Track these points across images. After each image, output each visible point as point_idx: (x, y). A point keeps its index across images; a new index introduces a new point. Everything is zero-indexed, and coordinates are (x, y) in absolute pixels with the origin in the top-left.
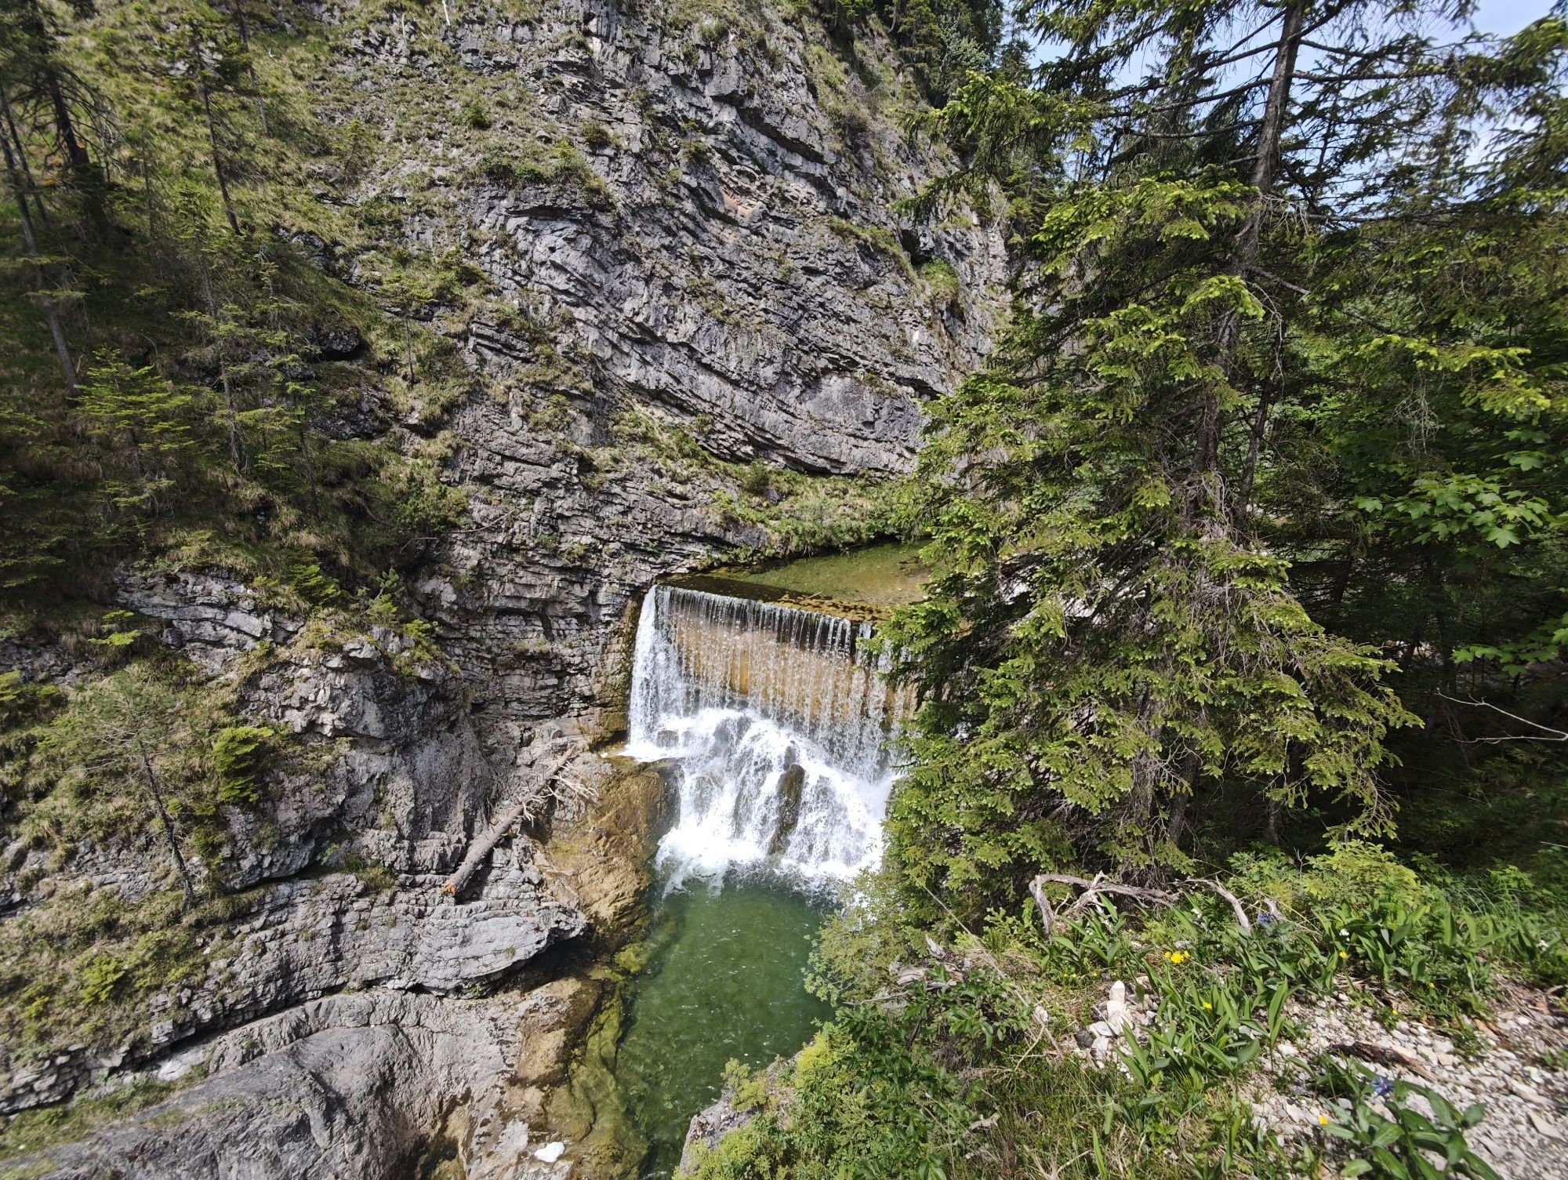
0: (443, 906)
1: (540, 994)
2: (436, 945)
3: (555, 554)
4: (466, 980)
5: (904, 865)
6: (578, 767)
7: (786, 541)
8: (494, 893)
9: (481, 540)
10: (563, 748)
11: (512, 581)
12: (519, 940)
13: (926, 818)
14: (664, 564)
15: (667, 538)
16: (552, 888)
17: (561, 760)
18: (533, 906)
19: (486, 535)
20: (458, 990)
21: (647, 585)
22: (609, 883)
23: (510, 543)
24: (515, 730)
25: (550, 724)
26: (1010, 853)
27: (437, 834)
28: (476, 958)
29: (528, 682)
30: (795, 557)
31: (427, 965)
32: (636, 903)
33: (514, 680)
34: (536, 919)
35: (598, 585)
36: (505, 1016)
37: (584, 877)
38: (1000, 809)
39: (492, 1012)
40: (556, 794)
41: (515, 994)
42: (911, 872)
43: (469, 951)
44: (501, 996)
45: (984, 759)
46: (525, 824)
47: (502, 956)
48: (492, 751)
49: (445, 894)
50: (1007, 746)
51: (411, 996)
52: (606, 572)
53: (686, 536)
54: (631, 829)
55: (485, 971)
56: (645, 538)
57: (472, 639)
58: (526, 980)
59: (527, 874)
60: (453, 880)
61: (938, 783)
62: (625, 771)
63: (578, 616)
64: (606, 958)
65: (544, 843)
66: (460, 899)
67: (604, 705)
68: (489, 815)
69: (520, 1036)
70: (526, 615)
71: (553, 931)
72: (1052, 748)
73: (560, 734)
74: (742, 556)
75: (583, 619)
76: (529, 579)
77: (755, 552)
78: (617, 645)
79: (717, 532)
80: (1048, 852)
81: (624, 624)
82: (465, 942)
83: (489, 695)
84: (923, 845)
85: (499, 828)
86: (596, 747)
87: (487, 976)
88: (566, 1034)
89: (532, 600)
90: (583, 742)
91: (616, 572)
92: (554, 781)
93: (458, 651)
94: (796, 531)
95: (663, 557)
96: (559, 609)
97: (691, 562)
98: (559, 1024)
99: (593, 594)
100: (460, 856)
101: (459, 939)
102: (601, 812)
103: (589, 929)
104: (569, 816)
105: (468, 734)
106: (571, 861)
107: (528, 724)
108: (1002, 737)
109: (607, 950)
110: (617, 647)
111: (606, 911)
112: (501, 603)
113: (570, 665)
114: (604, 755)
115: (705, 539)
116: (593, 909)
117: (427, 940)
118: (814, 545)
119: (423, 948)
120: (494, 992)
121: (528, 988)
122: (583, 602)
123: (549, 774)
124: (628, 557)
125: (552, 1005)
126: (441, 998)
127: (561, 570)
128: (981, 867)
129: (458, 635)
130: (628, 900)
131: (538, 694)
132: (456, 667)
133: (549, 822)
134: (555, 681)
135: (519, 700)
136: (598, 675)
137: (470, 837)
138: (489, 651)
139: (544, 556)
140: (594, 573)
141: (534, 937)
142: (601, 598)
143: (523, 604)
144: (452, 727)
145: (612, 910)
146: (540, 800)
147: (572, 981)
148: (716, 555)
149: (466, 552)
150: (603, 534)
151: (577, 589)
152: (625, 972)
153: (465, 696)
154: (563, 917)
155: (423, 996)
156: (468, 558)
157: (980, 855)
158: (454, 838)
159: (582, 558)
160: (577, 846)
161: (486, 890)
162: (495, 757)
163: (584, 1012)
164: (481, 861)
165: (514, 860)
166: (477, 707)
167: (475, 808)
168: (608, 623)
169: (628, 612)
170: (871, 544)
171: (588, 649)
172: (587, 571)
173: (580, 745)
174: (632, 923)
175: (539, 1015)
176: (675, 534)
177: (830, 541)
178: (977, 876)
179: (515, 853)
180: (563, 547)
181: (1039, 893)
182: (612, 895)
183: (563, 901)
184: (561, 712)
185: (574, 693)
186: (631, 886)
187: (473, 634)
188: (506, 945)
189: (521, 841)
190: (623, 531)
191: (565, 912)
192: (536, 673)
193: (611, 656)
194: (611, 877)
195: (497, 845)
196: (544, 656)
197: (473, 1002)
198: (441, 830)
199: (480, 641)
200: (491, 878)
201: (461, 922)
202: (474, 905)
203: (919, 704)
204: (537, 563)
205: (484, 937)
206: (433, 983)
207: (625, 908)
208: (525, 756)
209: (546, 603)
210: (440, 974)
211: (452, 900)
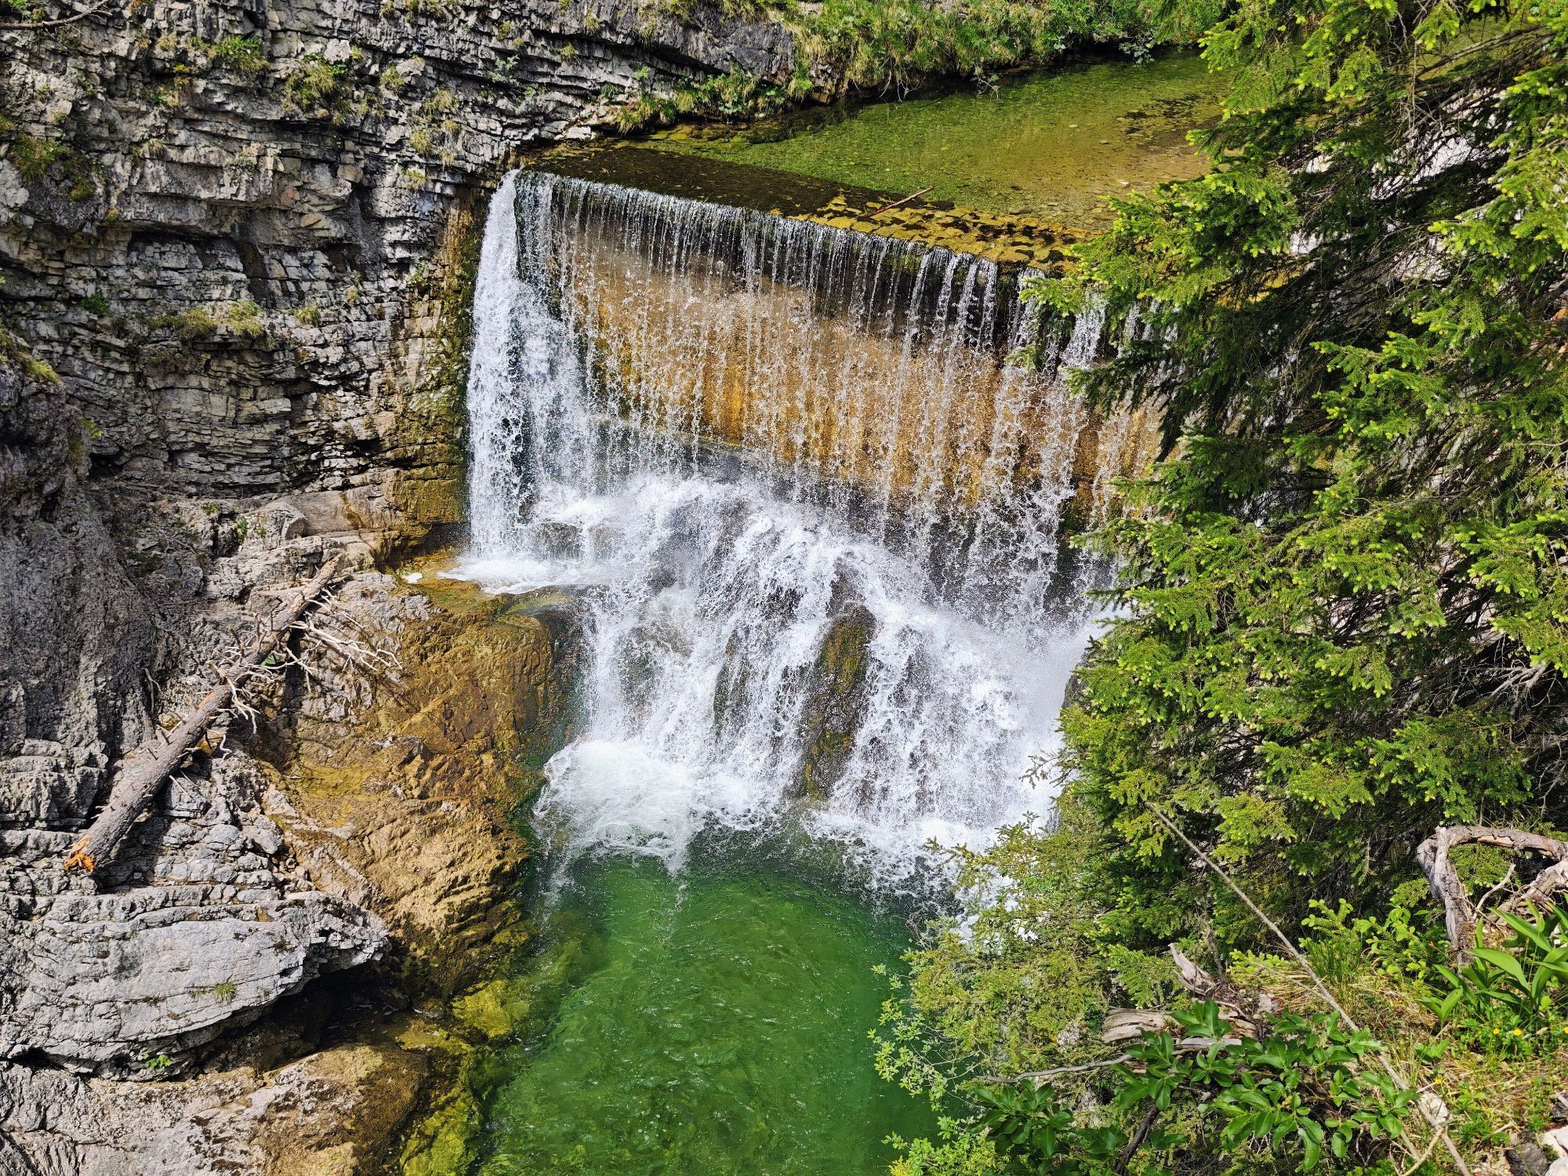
0: (71, 897)
1: (296, 1074)
2: (65, 974)
3: (263, 87)
4: (136, 1044)
5: (1113, 810)
6: (350, 602)
7: (839, 59)
8: (179, 871)
9: (75, 49)
10: (314, 561)
11: (160, 156)
12: (242, 969)
13: (1172, 706)
14: (535, 117)
15: (540, 49)
16: (307, 863)
17: (310, 587)
18: (268, 898)
19: (86, 37)
20: (120, 1063)
21: (494, 170)
22: (433, 855)
23: (147, 58)
24: (197, 516)
25: (280, 504)
26: (1370, 785)
27: (42, 745)
28: (153, 1001)
29: (219, 406)
30: (864, 97)
31: (48, 1012)
32: (497, 899)
33: (188, 401)
34: (277, 926)
35: (375, 170)
36: (224, 1116)
37: (379, 842)
38: (1358, 682)
39: (196, 1106)
40: (303, 661)
41: (243, 1074)
42: (1127, 827)
43: (135, 987)
44: (212, 1078)
45: (1330, 561)
46: (238, 728)
47: (208, 998)
48: (150, 565)
49: (73, 870)
50: (1389, 534)
51: (20, 1072)
52: (392, 135)
53: (587, 42)
54: (478, 741)
55: (173, 1027)
56: (487, 47)
57: (74, 301)
58: (264, 1047)
59: (249, 832)
60: (86, 841)
61: (1205, 626)
62: (460, 613)
63: (330, 247)
64: (431, 1009)
65: (283, 767)
66: (106, 882)
67: (403, 463)
68: (153, 706)
69: (259, 1154)
70: (203, 243)
71: (315, 951)
72: (1503, 539)
73: (305, 530)
74: (729, 95)
75: (341, 253)
76: (200, 151)
77: (763, 86)
78: (427, 320)
79: (667, 33)
80: (1464, 782)
81: (444, 266)
82: (126, 968)
83: (128, 434)
84: (1160, 768)
85: (179, 735)
86: (390, 558)
87: (180, 1037)
88: (356, 1152)
89: (214, 205)
90: (360, 546)
91: (418, 136)
92: (297, 634)
93: (45, 329)
94: (865, 29)
95: (532, 98)
96: (281, 230)
97: (601, 112)
98: (340, 1134)
99: (363, 191)
100: (98, 793)
101: (113, 962)
102: (408, 703)
103: (394, 949)
104: (337, 712)
105: (89, 524)
106: (346, 807)
107: (230, 504)
108: (1378, 515)
109: (435, 992)
110: (427, 324)
111: (429, 913)
112: (137, 211)
113: (315, 364)
114: (413, 578)
115: (637, 51)
116: (403, 906)
117: (44, 963)
118: (913, 70)
119: (36, 979)
120: (198, 1067)
121: (271, 1061)
122: (339, 211)
123: (284, 617)
124: (446, 98)
125: (323, 1097)
126: (85, 1078)
127: (282, 128)
128: (1300, 812)
129: (40, 290)
130: (479, 891)
131: (247, 435)
132: (44, 368)
133: (291, 723)
134: (283, 405)
135: (201, 449)
136: (387, 391)
137: (114, 753)
138: (120, 329)
139: (235, 92)
140: (364, 140)
141: (275, 962)
142: (384, 203)
143: (193, 216)
144: (49, 508)
145: (442, 911)
146: (267, 678)
147: (363, 1051)
148: (663, 94)
149: (40, 80)
150: (378, 34)
151: (322, 179)
152: (477, 1038)
153: (74, 437)
154: (336, 923)
155: (47, 1073)
156: (48, 96)
157: (1297, 787)
158: (81, 755)
159: (330, 98)
160: (357, 777)
161: (160, 865)
162: (156, 579)
163: (392, 1113)
164: (144, 804)
165: (219, 803)
166: (105, 464)
167: (121, 691)
168: (403, 266)
169: (450, 238)
170: (1057, 64)
171: (359, 328)
172: (345, 132)
173: (352, 554)
174: (487, 939)
175: (297, 1116)
176: (560, 39)
177: (952, 57)
178: (1289, 834)
179: (218, 788)
180: (283, 68)
181: (1440, 867)
182: (442, 879)
183: (334, 889)
184: (303, 478)
185: (330, 435)
186: (483, 860)
187: (77, 287)
188: (214, 976)
189: (231, 764)
190: (430, 29)
191: (338, 912)
192: (237, 384)
193: (416, 346)
194: (438, 843)
195: (177, 771)
196: (253, 343)
197: (155, 1088)
198: (49, 736)
199: (95, 305)
200: (169, 839)
201: (113, 928)
202: (137, 894)
203: (1168, 445)
204: (217, 110)
205: (166, 960)
206: (67, 1049)
207: (473, 908)
208: (224, 578)
209: (251, 212)
210: (79, 1030)
211: (89, 884)
